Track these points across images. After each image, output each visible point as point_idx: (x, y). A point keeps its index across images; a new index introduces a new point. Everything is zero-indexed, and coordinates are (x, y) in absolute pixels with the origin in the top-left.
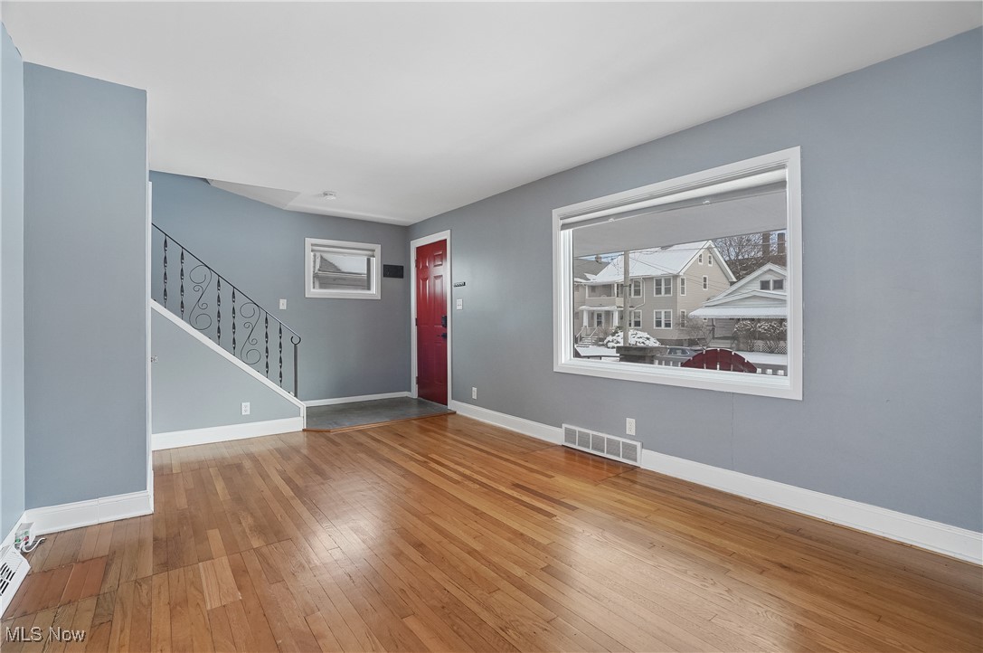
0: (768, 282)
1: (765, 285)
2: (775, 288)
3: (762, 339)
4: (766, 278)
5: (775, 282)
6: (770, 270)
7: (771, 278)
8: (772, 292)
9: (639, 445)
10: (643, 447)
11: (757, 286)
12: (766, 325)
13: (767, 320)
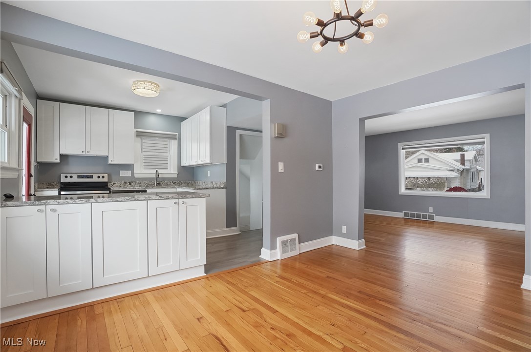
0: (422, 159)
1: (420, 161)
2: (425, 162)
3: (420, 187)
4: (420, 157)
5: (425, 159)
6: (423, 153)
7: (423, 157)
8: (423, 164)
9: (435, 215)
10: (436, 215)
11: (416, 161)
12: (422, 181)
13: (422, 178)
